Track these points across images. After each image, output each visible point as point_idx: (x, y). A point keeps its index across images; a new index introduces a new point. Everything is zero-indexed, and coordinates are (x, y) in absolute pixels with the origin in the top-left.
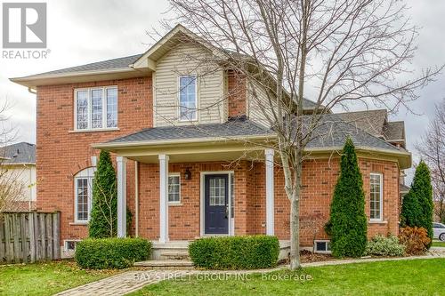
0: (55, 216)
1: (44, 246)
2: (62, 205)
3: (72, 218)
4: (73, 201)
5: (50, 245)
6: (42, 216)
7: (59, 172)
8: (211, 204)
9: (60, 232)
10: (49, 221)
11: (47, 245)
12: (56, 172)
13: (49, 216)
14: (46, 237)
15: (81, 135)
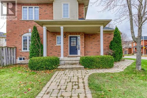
0: (14, 49)
1: (10, 60)
2: (17, 45)
3: (21, 50)
4: (21, 44)
5: (12, 59)
6: (9, 49)
7: (16, 34)
8: (71, 46)
9: (16, 54)
10: (12, 51)
11: (11, 59)
12: (14, 34)
13: (12, 49)
14: (11, 56)
15: (25, 21)
